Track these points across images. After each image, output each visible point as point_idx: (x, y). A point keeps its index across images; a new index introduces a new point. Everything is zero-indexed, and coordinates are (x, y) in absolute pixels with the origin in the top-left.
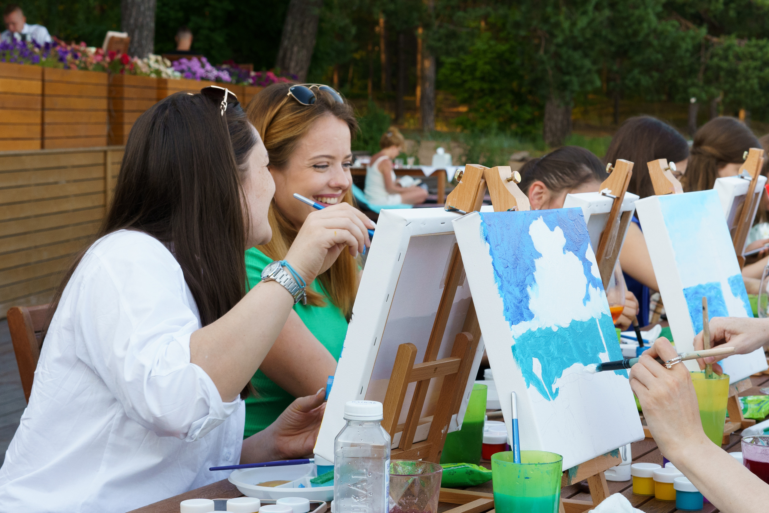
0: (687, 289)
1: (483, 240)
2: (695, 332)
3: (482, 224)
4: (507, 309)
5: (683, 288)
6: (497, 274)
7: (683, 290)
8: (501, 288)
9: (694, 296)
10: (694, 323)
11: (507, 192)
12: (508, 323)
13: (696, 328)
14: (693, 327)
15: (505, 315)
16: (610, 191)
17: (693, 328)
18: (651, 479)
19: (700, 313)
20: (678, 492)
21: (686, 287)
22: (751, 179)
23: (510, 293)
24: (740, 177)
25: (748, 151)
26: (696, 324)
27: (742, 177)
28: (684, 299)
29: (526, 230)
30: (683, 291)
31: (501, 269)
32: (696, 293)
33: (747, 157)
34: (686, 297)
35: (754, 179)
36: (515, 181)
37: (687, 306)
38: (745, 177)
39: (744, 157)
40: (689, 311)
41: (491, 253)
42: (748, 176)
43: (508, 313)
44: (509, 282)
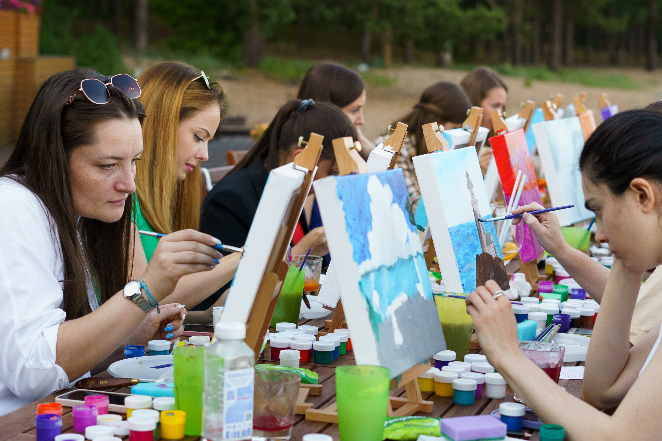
0: (452, 228)
1: (338, 199)
2: (457, 262)
3: (337, 186)
4: (355, 253)
5: (448, 227)
6: (348, 225)
8: (351, 236)
9: (456, 233)
10: (456, 255)
11: (350, 158)
12: (356, 264)
13: (457, 259)
15: (354, 257)
16: (392, 148)
18: (433, 380)
19: (460, 247)
20: (456, 391)
21: (450, 226)
22: (472, 131)
23: (357, 240)
24: (463, 129)
25: (470, 108)
26: (458, 255)
27: (466, 130)
28: (449, 236)
29: (365, 189)
30: (448, 230)
31: (351, 221)
32: (458, 231)
33: (469, 114)
34: (451, 234)
35: (474, 132)
36: (357, 149)
37: (451, 241)
38: (469, 130)
39: (467, 113)
40: (453, 246)
41: (344, 209)
42: (470, 129)
43: (357, 256)
44: (356, 231)
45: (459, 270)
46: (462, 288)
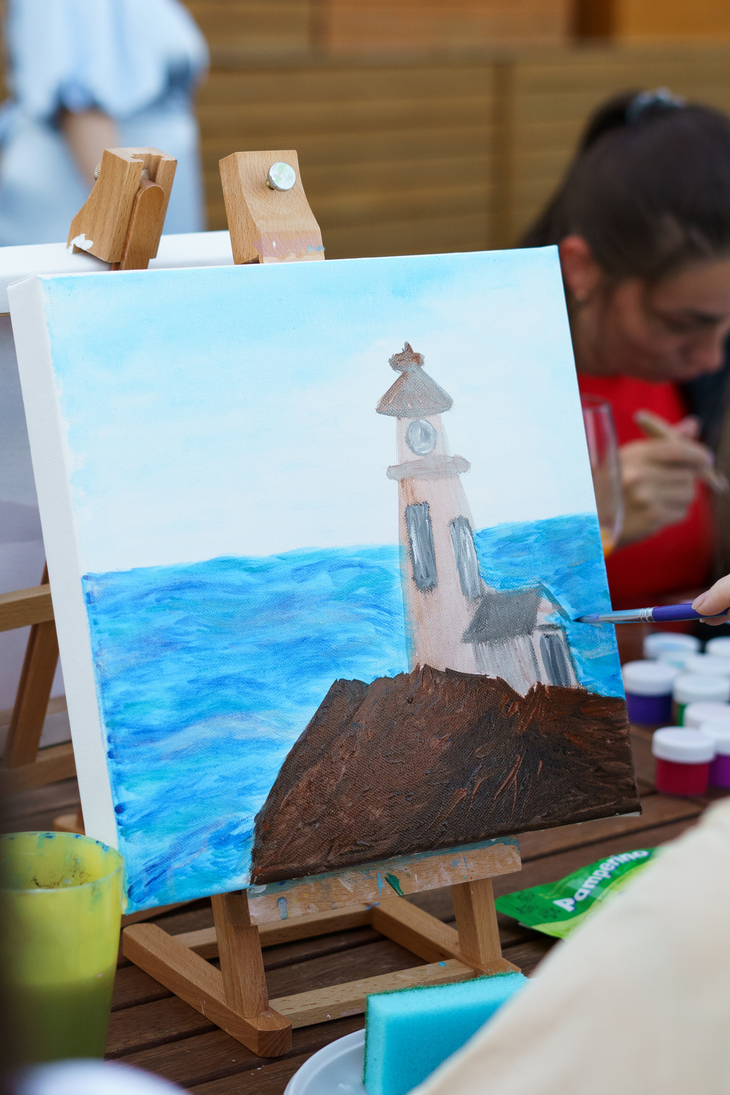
5: (85, 574)
7: (82, 580)
14: (98, 699)
17: (98, 702)
30: (83, 583)
37: (89, 630)
45: (106, 747)
46: (114, 823)
